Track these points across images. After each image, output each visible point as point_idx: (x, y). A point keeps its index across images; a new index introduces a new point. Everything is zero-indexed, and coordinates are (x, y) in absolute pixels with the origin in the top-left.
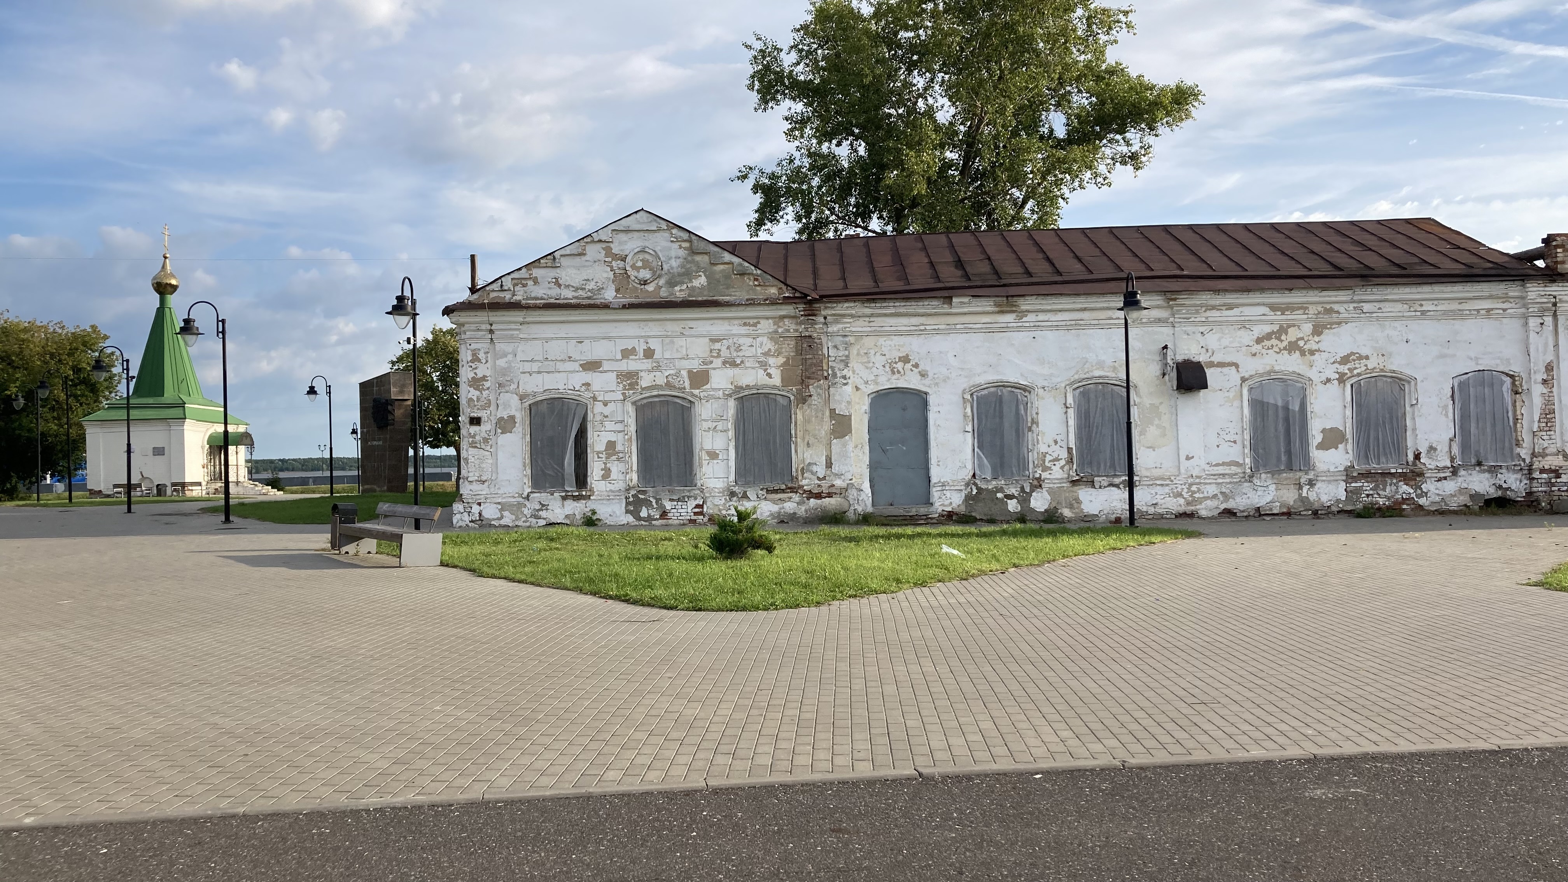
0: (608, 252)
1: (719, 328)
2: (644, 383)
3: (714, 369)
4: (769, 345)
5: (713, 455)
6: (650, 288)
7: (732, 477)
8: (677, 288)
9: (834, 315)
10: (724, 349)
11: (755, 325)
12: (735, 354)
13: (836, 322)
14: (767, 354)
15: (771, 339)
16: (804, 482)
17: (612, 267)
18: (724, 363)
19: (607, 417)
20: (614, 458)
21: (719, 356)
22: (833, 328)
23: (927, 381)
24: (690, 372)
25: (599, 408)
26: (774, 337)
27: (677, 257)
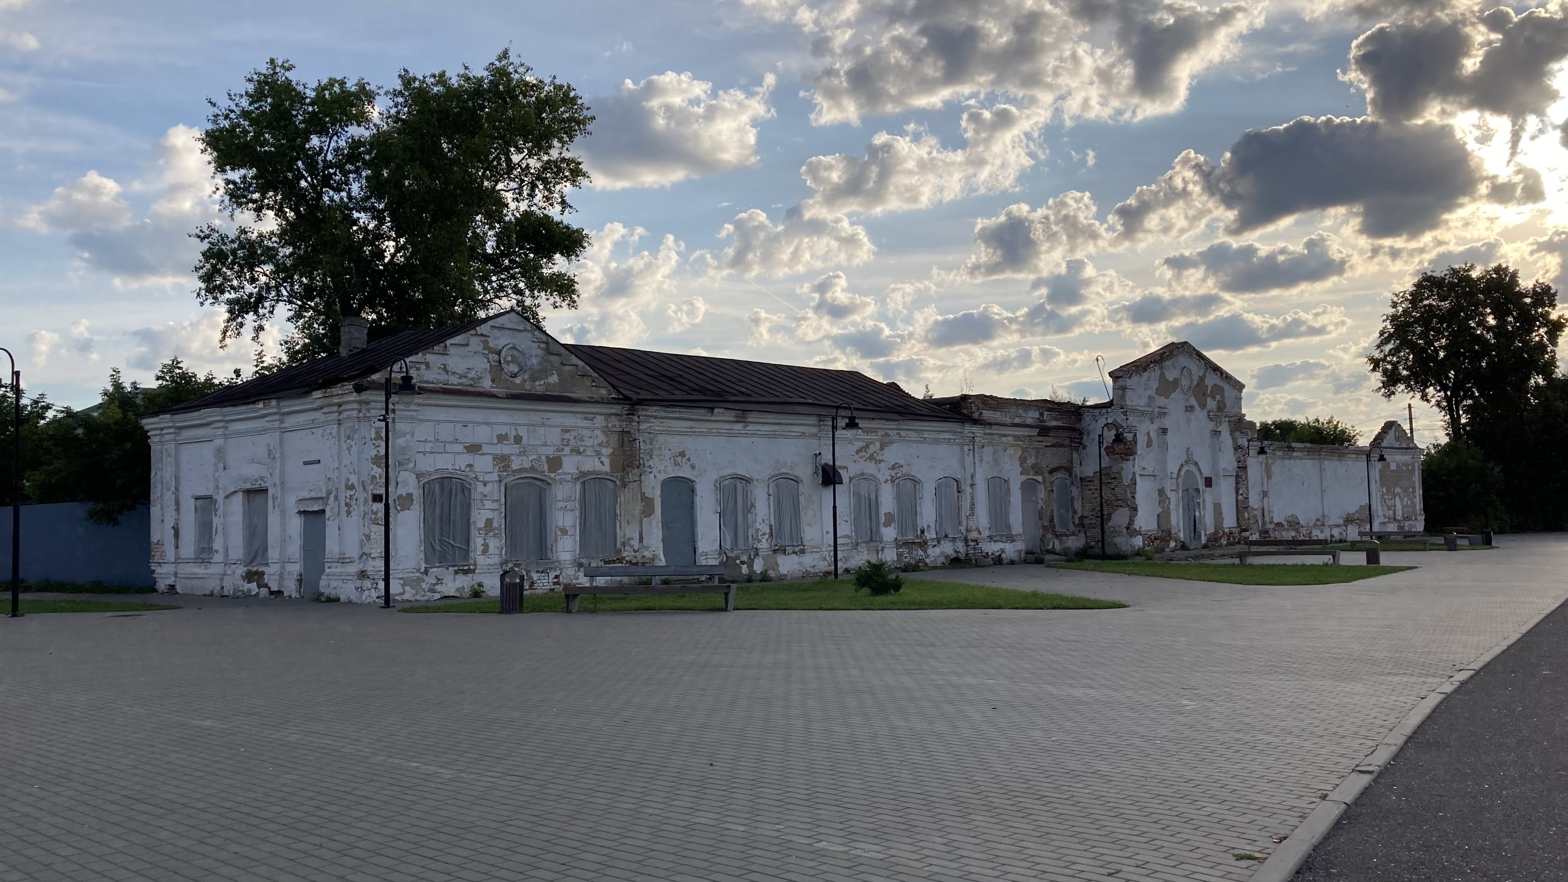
0: (486, 345)
1: (568, 420)
2: (515, 466)
3: (565, 455)
4: (602, 438)
5: (564, 532)
6: (518, 381)
7: (578, 552)
8: (537, 383)
9: (645, 416)
10: (571, 438)
11: (592, 420)
12: (579, 443)
13: (646, 422)
14: (600, 445)
15: (603, 432)
16: (625, 554)
17: (488, 359)
18: (572, 451)
19: (486, 496)
20: (491, 534)
21: (568, 445)
22: (643, 426)
23: (695, 472)
24: (547, 457)
25: (480, 487)
26: (606, 431)
27: (537, 356)
